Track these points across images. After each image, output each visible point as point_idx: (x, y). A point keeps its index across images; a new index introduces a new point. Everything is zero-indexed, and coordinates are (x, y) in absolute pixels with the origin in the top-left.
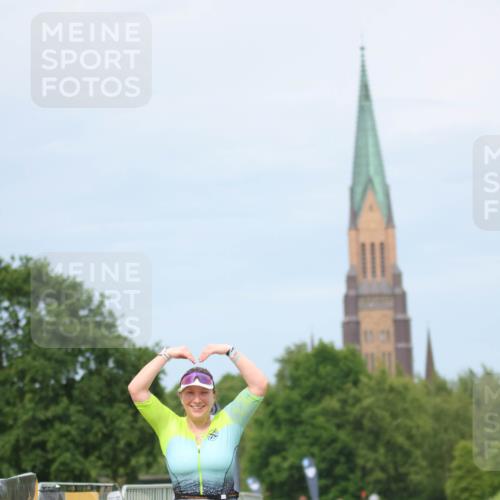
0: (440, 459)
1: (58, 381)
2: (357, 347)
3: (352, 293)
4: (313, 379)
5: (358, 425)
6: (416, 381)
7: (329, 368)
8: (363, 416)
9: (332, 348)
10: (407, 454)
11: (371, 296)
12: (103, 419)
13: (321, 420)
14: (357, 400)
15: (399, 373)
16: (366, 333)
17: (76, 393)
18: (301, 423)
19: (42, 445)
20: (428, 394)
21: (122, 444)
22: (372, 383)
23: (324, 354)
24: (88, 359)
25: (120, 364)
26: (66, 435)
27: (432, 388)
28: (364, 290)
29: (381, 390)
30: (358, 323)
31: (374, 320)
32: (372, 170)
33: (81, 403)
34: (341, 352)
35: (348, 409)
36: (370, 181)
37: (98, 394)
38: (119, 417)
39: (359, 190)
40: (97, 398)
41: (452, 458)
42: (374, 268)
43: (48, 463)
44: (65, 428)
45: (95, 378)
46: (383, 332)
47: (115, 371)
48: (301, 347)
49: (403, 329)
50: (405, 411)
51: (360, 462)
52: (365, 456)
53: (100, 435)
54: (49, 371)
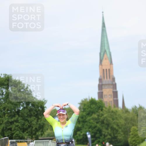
0: (126, 132)
1: (15, 110)
2: (102, 99)
3: (101, 84)
4: (89, 109)
5: (103, 122)
6: (119, 109)
7: (94, 106)
8: (104, 119)
9: (95, 100)
10: (117, 131)
11: (106, 85)
12: (28, 121)
13: (92, 121)
14: (102, 115)
15: (114, 107)
16: (105, 95)
17: (20, 114)
18: (86, 122)
19: (10, 129)
20: (123, 113)
21: (34, 128)
22: (107, 110)
23: (92, 102)
24: (24, 104)
25: (33, 105)
26: (17, 126)
27: (124, 111)
28: (104, 83)
29: (109, 112)
30: (102, 92)
31: (107, 91)
32: (106, 48)
33: (22, 117)
34: (97, 101)
35: (100, 118)
36: (105, 51)
37: (27, 114)
38: (33, 121)
39: (102, 54)
40: (26, 115)
41: (130, 132)
42: (107, 76)
43: (12, 134)
44: (17, 124)
45: (26, 109)
46: (110, 95)
47: (32, 107)
48: (86, 100)
49: (115, 94)
50: (116, 118)
51: (103, 133)
52: (105, 131)
53: (27, 126)
54: (12, 107)
